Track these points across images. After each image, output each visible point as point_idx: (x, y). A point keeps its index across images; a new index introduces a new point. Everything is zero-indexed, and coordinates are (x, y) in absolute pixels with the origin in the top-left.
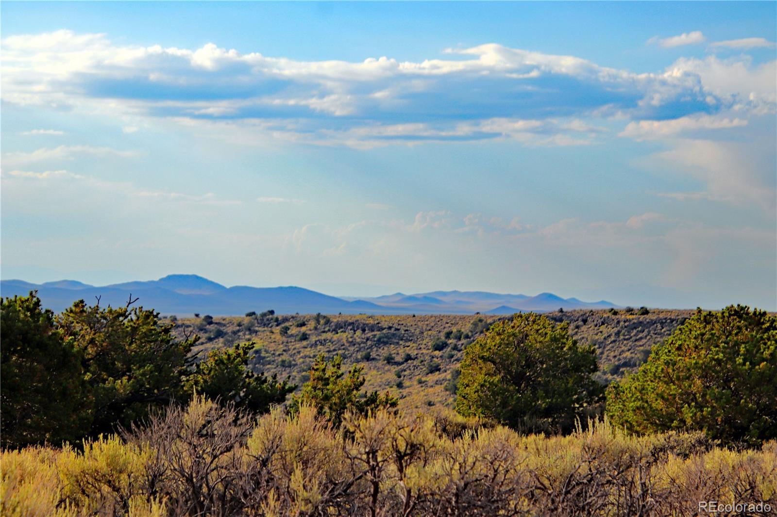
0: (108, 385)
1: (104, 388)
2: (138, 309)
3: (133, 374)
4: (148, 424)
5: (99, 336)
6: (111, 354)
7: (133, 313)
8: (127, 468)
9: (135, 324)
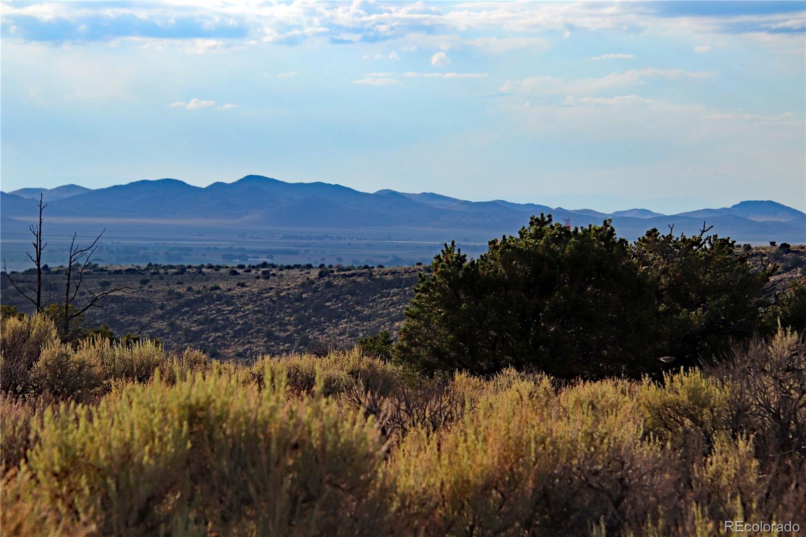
0: (682, 316)
1: (678, 319)
2: (712, 237)
3: (708, 305)
4: (731, 358)
5: (673, 266)
6: (685, 285)
7: (707, 241)
8: (709, 402)
9: (709, 253)
